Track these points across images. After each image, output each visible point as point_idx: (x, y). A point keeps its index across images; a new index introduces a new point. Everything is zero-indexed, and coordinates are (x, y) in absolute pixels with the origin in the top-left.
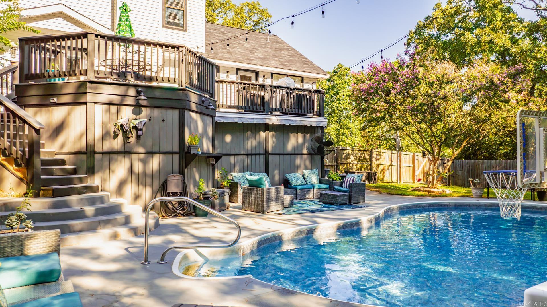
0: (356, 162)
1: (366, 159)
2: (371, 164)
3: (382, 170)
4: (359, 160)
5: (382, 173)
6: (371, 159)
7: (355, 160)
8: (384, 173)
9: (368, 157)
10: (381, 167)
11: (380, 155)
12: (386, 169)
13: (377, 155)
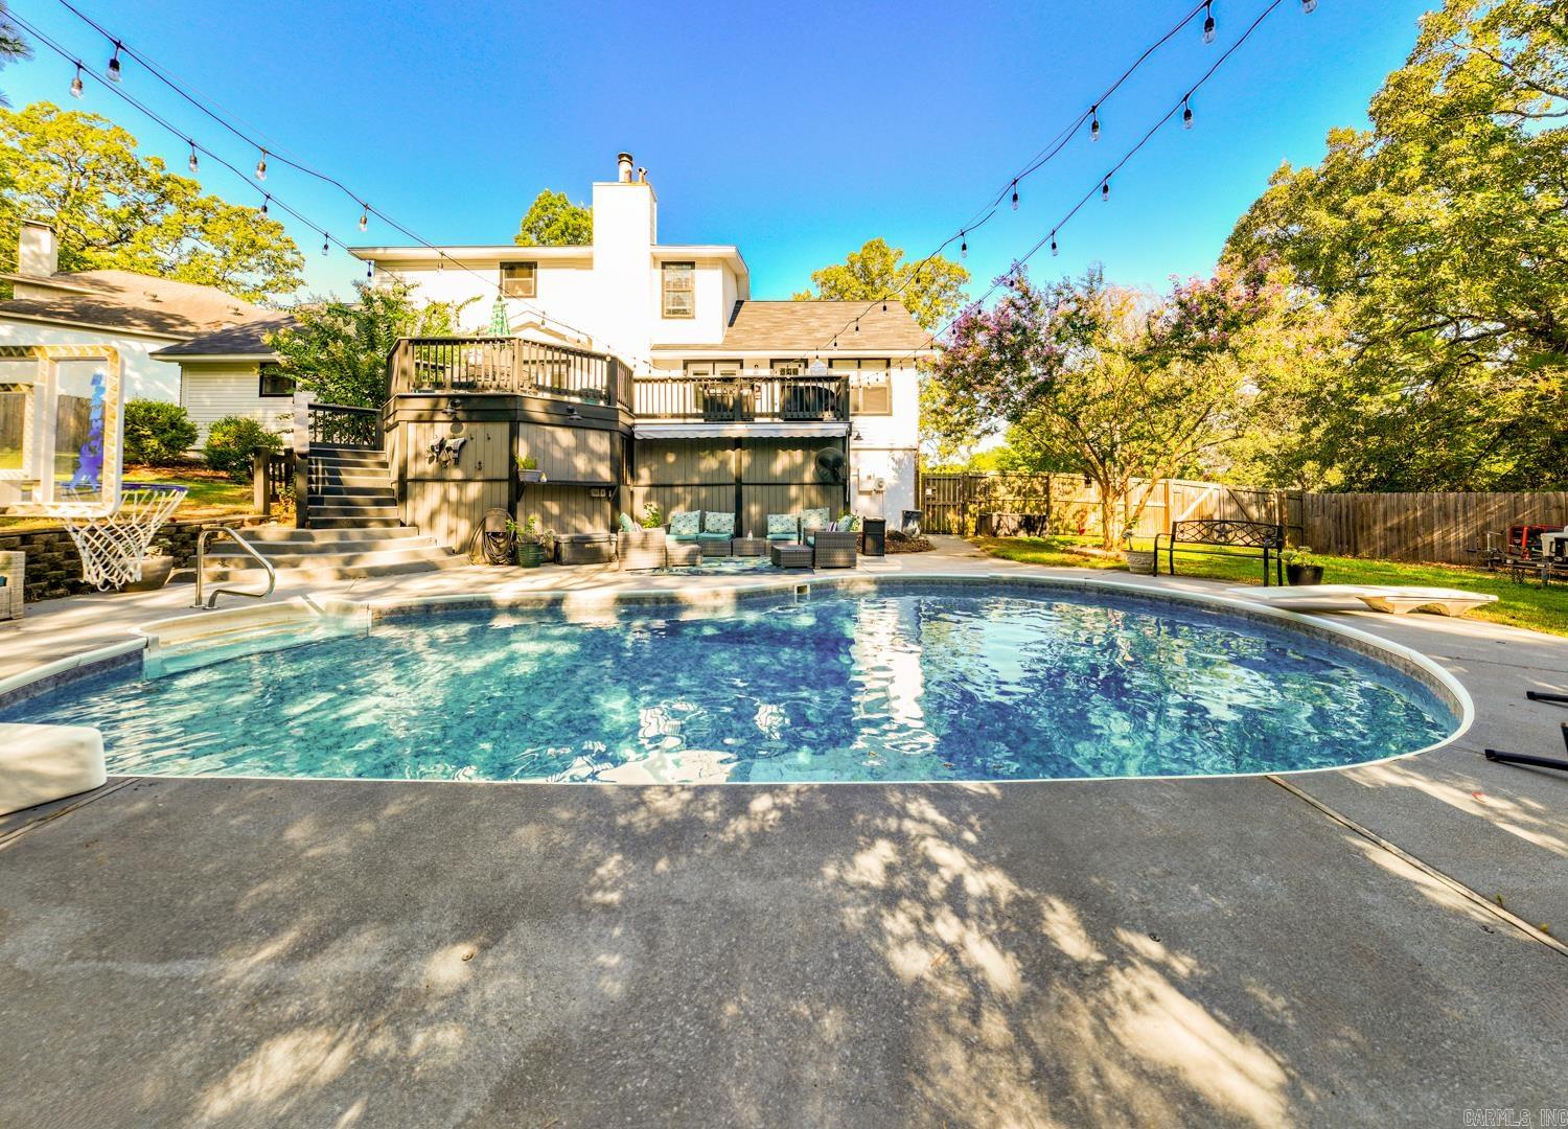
0: (1010, 497)
1: (1036, 491)
2: (1047, 501)
3: (1078, 512)
4: (1019, 493)
5: (1078, 516)
6: (1047, 491)
7: (1011, 493)
8: (1082, 517)
9: (1040, 489)
10: (1073, 508)
11: (1071, 484)
12: (1089, 510)
13: (1064, 484)
